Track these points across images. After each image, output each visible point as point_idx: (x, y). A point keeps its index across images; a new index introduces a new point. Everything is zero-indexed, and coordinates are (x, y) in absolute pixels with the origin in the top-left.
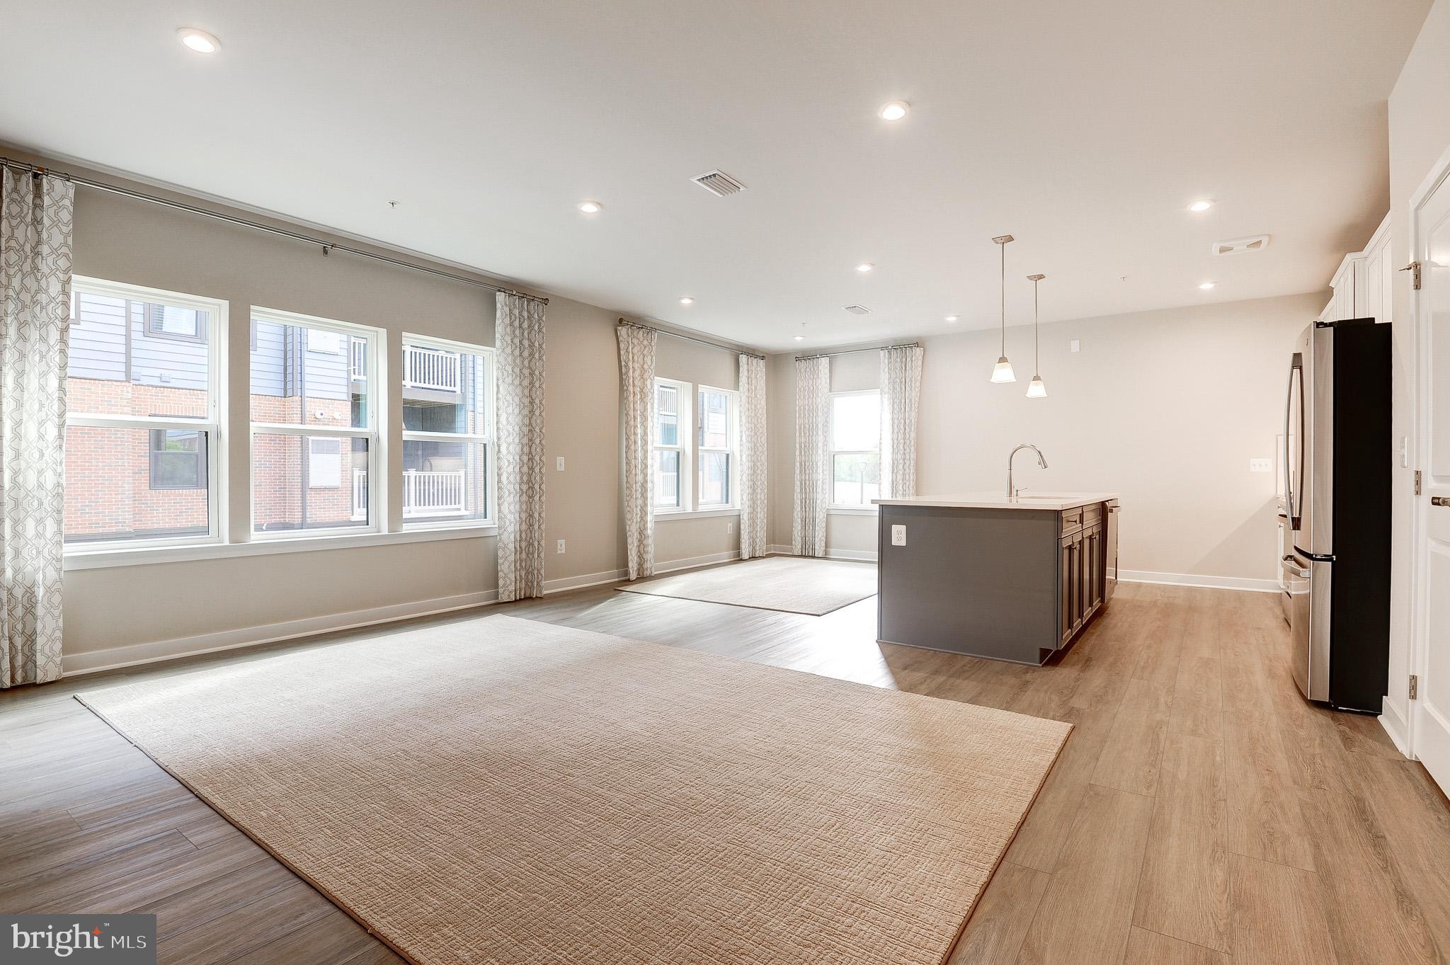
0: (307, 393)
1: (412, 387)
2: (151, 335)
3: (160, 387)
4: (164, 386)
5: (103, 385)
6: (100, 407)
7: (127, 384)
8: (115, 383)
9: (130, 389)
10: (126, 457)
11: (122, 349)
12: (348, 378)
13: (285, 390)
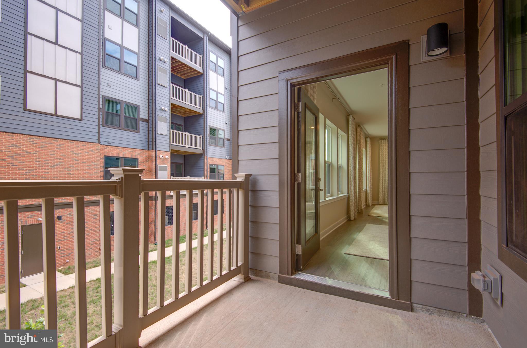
0: (157, 149)
1: (188, 147)
2: (104, 126)
3: (108, 145)
4: (109, 145)
5: (90, 144)
6: (89, 152)
7: (99, 144)
8: (94, 144)
9: (99, 146)
10: (98, 172)
11: (97, 131)
12: (170, 144)
13: (149, 147)
